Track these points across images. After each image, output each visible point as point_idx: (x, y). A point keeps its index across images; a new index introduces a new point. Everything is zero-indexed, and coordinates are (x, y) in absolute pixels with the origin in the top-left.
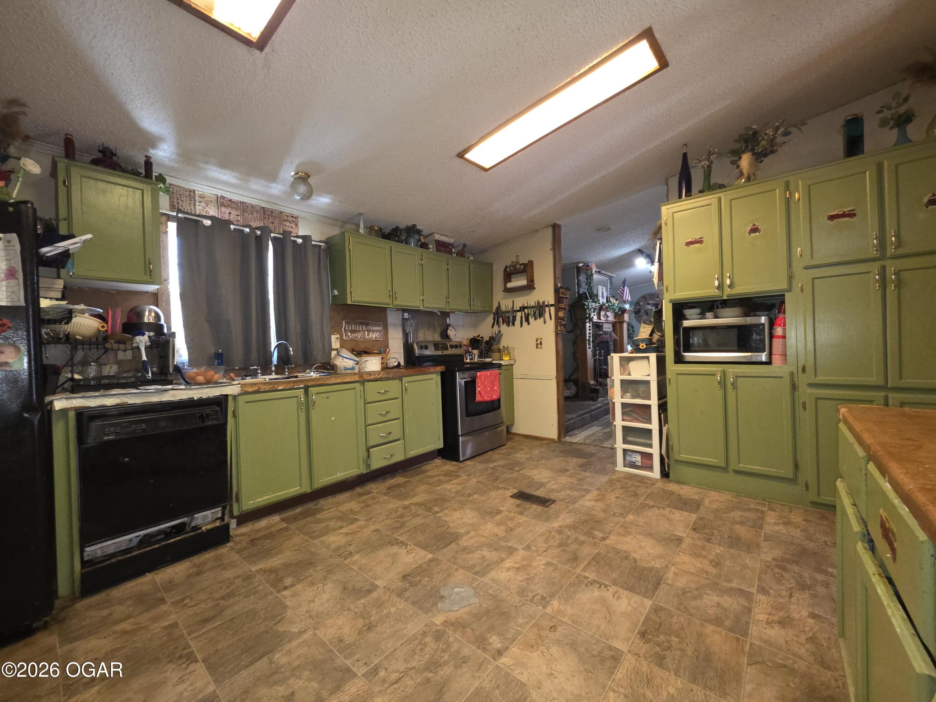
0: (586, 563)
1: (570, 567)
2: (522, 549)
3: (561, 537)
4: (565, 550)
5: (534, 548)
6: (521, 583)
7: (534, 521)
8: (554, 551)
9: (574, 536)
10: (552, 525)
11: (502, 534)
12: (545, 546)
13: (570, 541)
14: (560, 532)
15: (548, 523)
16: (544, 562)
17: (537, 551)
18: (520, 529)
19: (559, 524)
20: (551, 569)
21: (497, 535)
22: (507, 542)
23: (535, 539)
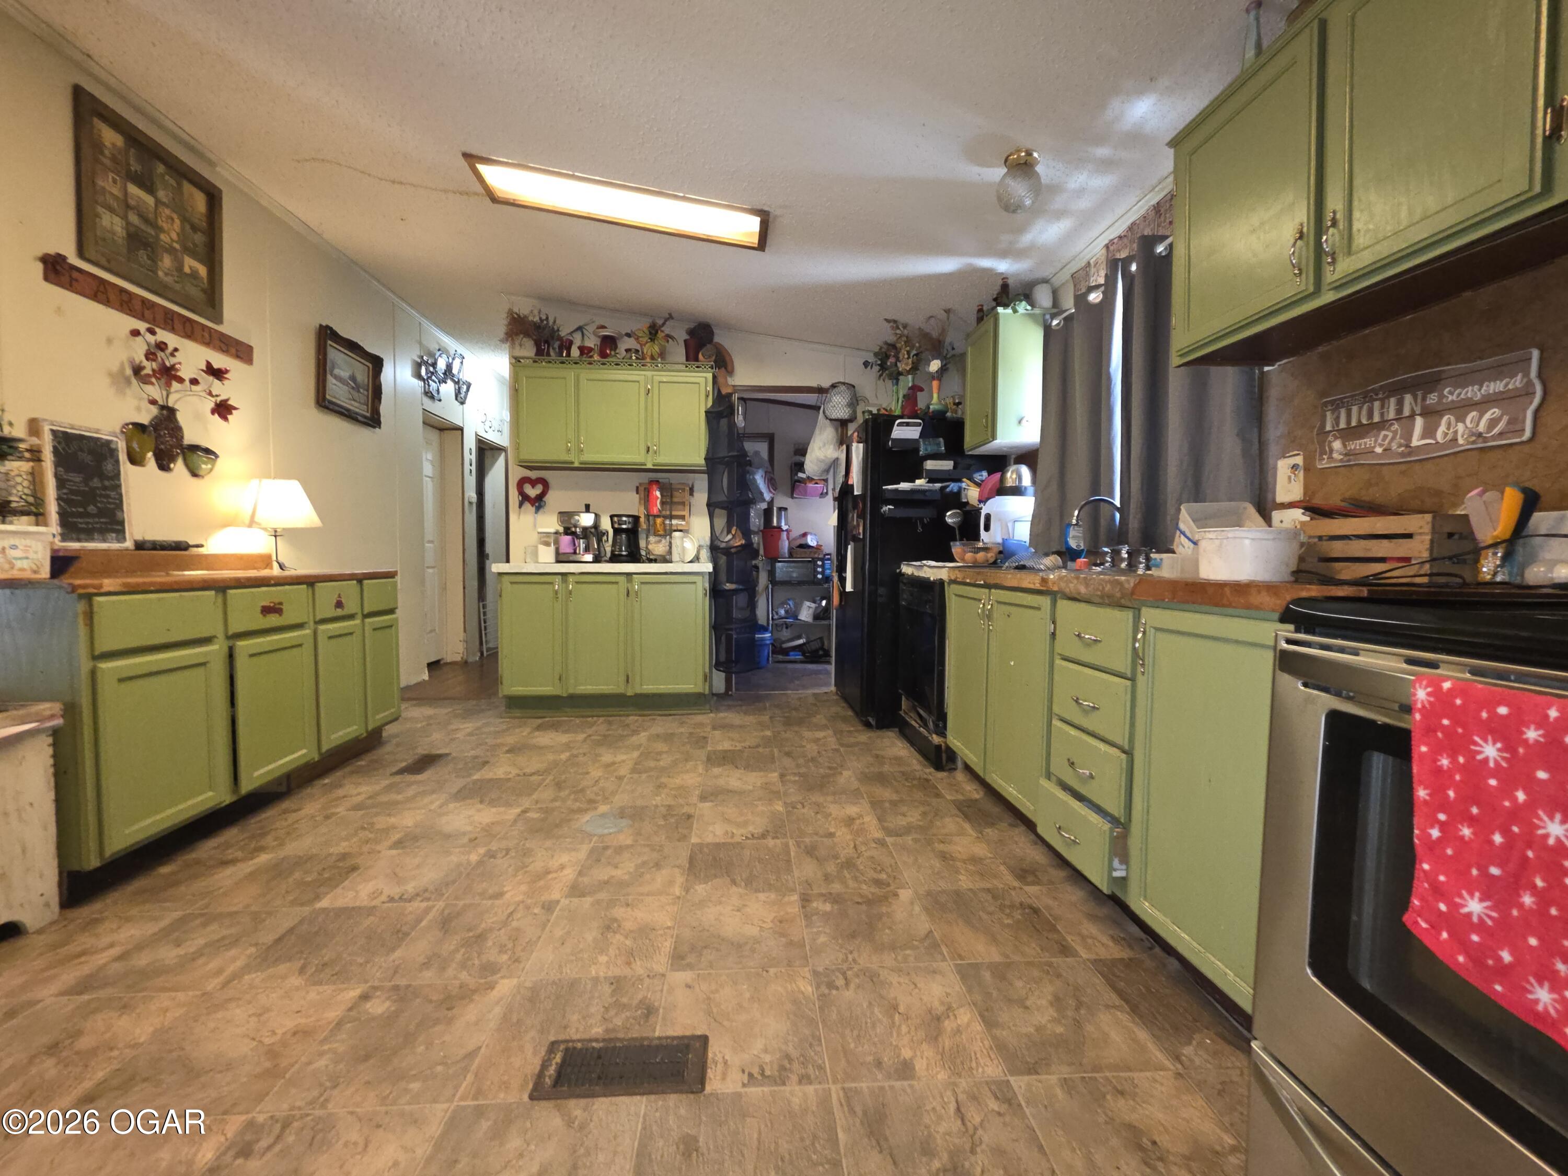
0: (423, 924)
1: (456, 905)
2: (558, 902)
3: (484, 958)
4: (469, 930)
5: (536, 911)
6: (531, 860)
7: (570, 972)
8: (495, 919)
9: (450, 972)
10: (515, 981)
11: (619, 912)
12: (515, 924)
13: (459, 956)
14: (490, 969)
15: (528, 984)
16: (508, 896)
17: (528, 908)
18: (589, 937)
19: (495, 994)
20: (490, 891)
21: (628, 905)
22: (598, 902)
23: (543, 929)
